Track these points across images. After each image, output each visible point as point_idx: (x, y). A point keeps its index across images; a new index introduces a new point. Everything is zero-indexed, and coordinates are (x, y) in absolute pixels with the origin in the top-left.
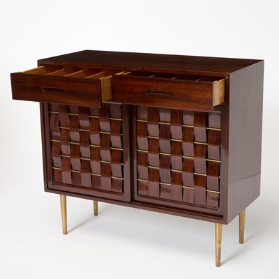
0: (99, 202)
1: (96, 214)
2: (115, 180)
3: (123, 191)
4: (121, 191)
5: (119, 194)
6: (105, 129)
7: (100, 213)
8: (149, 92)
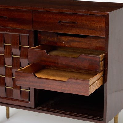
0: (10, 108)
1: (8, 117)
2: (23, 91)
3: (29, 100)
4: (28, 100)
5: (26, 102)
6: (15, 54)
7: (11, 116)
8: (60, 22)
